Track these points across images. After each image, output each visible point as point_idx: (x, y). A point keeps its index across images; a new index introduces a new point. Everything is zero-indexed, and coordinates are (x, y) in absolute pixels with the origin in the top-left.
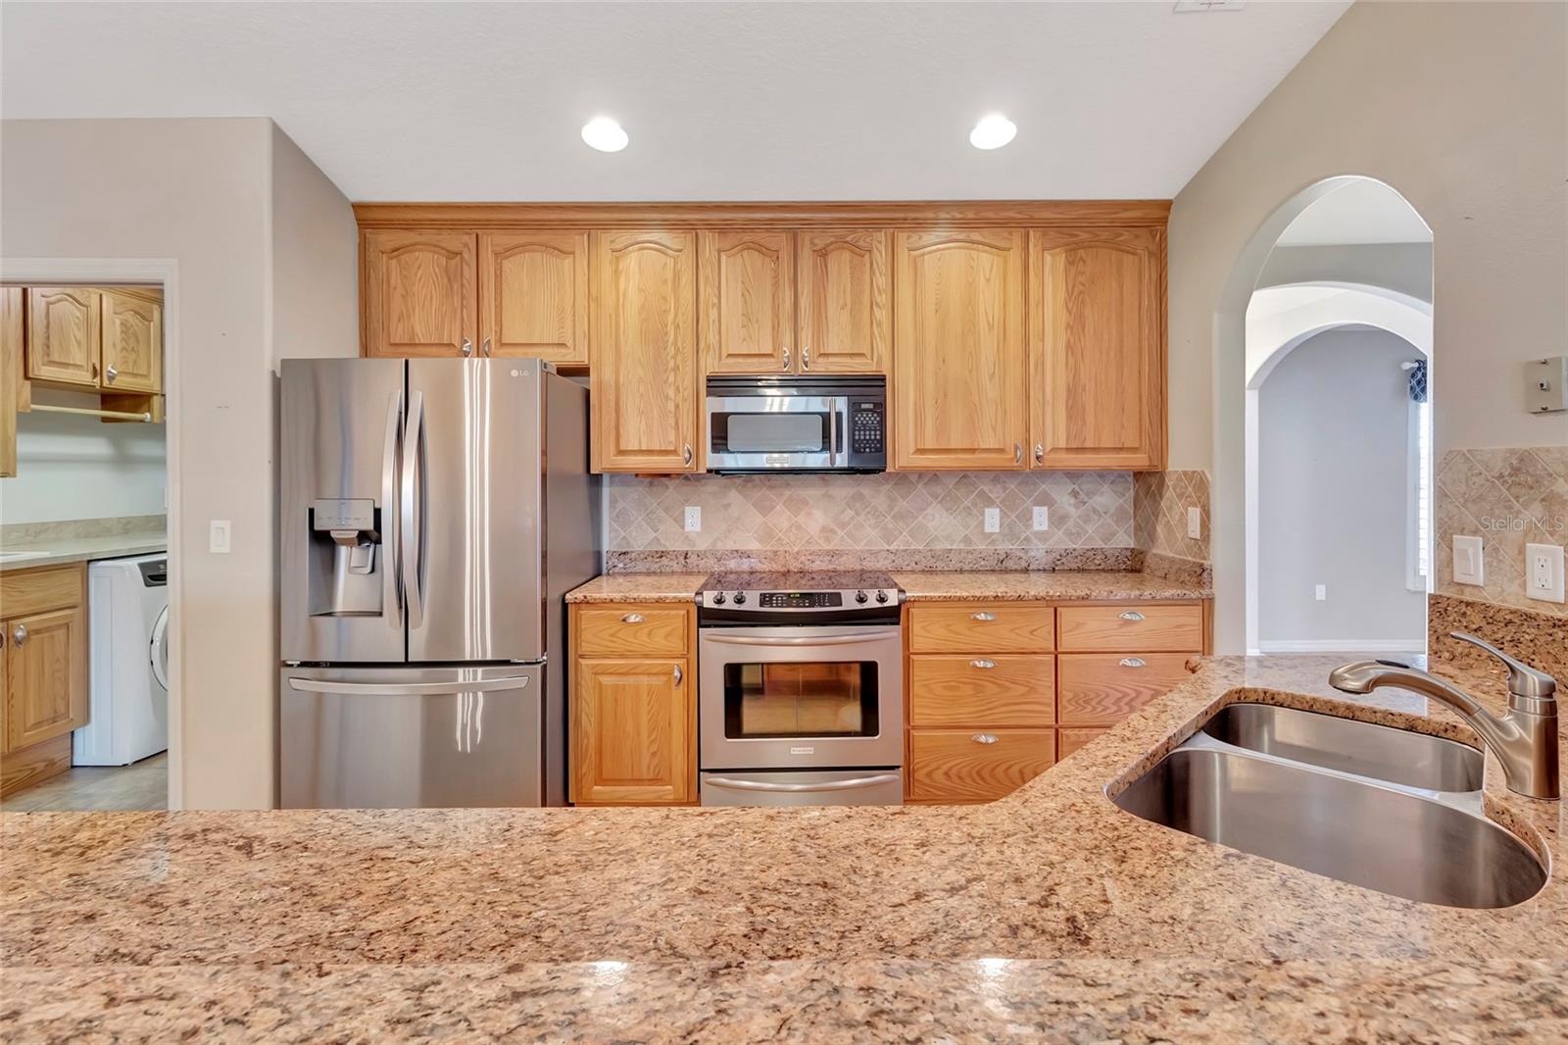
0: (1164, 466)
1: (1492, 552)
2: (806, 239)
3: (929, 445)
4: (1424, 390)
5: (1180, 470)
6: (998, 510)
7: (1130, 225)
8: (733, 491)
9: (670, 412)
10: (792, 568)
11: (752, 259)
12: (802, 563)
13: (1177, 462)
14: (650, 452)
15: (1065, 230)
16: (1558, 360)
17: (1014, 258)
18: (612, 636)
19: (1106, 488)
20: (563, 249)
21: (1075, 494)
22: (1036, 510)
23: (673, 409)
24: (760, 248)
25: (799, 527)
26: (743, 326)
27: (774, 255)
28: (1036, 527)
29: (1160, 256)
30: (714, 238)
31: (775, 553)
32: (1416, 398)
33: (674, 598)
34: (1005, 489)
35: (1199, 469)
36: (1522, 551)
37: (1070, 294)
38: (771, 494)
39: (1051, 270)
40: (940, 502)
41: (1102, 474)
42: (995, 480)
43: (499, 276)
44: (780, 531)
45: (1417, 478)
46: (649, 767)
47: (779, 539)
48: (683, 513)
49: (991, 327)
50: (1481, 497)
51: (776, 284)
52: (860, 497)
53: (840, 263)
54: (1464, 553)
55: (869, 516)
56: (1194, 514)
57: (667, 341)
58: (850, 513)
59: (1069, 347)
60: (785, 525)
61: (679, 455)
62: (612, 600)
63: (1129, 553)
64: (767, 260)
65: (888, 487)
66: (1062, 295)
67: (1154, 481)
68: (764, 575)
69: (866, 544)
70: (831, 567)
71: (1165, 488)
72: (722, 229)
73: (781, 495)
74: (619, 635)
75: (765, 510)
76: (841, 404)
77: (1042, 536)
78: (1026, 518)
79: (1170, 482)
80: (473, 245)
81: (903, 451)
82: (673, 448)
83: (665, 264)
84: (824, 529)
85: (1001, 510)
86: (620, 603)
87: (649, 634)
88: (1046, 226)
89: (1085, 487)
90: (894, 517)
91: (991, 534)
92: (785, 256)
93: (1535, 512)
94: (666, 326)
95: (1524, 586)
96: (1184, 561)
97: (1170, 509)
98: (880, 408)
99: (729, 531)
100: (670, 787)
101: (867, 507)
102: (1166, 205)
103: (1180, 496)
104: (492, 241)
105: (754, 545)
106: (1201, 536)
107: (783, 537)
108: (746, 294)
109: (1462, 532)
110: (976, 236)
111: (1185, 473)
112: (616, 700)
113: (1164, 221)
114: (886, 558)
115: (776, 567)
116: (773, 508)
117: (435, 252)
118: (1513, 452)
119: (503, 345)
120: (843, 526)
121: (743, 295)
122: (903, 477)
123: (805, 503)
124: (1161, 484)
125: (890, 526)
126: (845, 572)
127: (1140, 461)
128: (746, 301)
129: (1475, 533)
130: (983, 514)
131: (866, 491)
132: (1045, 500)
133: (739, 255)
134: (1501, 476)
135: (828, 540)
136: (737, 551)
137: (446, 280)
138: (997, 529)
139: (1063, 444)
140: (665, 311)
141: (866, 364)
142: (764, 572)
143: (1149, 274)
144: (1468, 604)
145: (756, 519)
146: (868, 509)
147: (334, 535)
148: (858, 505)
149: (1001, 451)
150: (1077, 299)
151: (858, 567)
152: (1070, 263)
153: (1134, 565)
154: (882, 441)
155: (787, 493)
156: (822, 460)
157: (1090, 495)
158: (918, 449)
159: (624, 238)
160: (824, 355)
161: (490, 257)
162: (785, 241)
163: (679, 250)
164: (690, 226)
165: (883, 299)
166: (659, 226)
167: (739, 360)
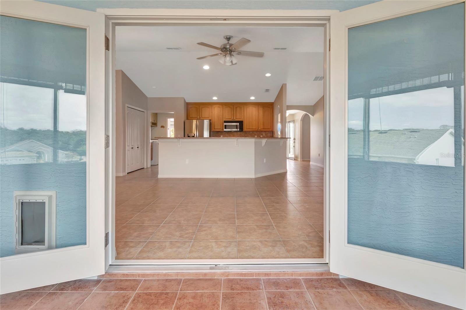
2: (235, 106)
7: (269, 105)
14: (218, 129)
15: (263, 105)
20: (208, 107)
21: (264, 134)
23: (220, 124)
24: (229, 107)
26: (228, 116)
29: (273, 108)
30: (225, 106)
37: (263, 112)
39: (261, 110)
41: (268, 131)
42: (255, 132)
48: (221, 136)
49: (254, 115)
51: (231, 111)
57: (220, 117)
59: (263, 118)
65: (244, 133)
76: (238, 124)
80: (199, 107)
81: (245, 129)
82: (220, 129)
83: (219, 109)
88: (261, 105)
92: (232, 108)
98: (242, 124)
108: (228, 112)
110: (253, 106)
113: (273, 104)
117: (195, 108)
119: (202, 117)
122: (245, 131)
127: (270, 130)
133: (227, 108)
137: (196, 111)
139: (262, 128)
140: (219, 114)
141: (241, 120)
149: (255, 129)
152: (263, 109)
154: (243, 128)
155: (233, 134)
156: (236, 130)
157: (267, 134)
158: (247, 129)
159: (215, 106)
160: (236, 119)
161: (201, 108)
162: (232, 106)
163: (221, 107)
164: (222, 105)
165: (243, 113)
166: (219, 105)
167: (227, 119)
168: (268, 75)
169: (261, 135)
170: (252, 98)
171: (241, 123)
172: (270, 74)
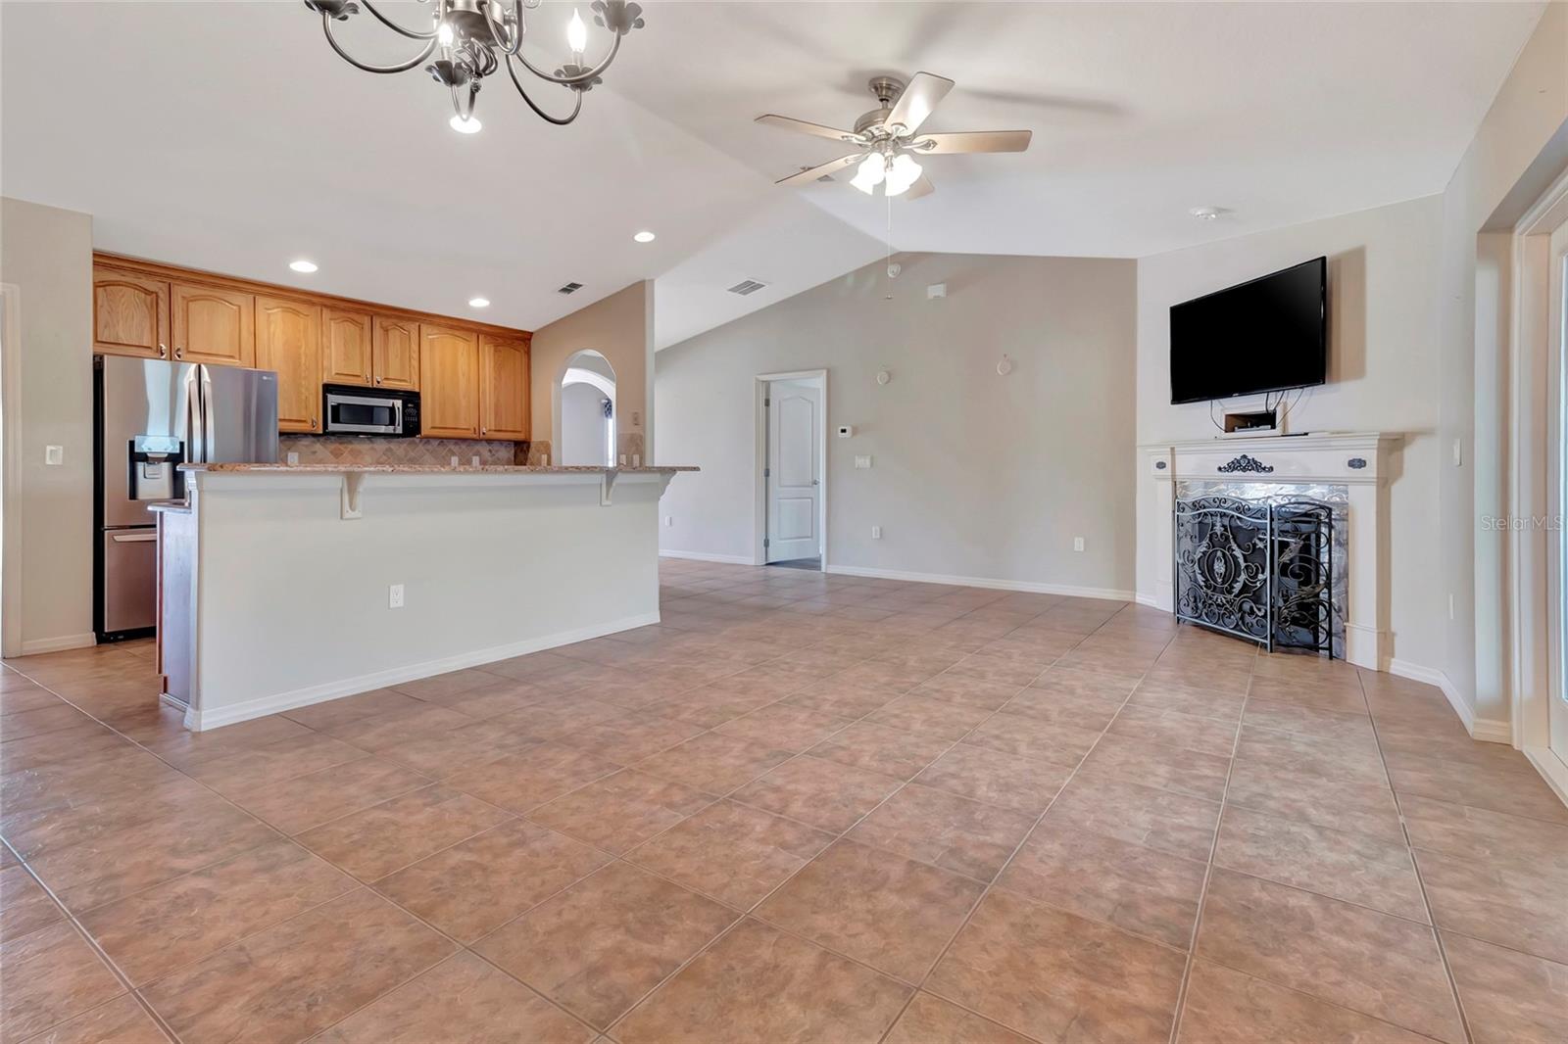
0: (530, 438)
1: (627, 458)
2: (377, 321)
3: (436, 425)
4: (610, 413)
5: (537, 440)
6: (457, 458)
7: (518, 339)
9: (303, 400)
11: (351, 328)
13: (536, 438)
14: (291, 421)
15: (493, 337)
17: (473, 344)
19: (503, 448)
20: (231, 302)
21: (490, 451)
22: (474, 457)
24: (353, 321)
26: (345, 360)
27: (361, 326)
29: (528, 353)
30: (328, 312)
32: (607, 416)
34: (459, 447)
35: (545, 441)
36: (632, 457)
37: (495, 363)
38: (341, 447)
39: (487, 351)
41: (501, 441)
42: (456, 444)
43: (187, 311)
45: (607, 455)
48: (287, 456)
49: (463, 375)
50: (625, 445)
51: (362, 340)
53: (395, 335)
54: (623, 460)
55: (395, 460)
56: (544, 458)
59: (496, 388)
61: (307, 423)
64: (357, 328)
66: (492, 364)
67: (525, 445)
71: (531, 448)
72: (332, 308)
76: (398, 403)
78: (470, 462)
79: (532, 445)
80: (167, 290)
81: (426, 428)
82: (304, 419)
83: (299, 322)
85: (459, 458)
88: (487, 334)
89: (495, 448)
90: (408, 460)
92: (367, 326)
93: (634, 448)
95: (633, 465)
97: (533, 456)
98: (418, 406)
102: (531, 334)
103: (538, 451)
104: (181, 291)
108: (347, 344)
110: (457, 333)
111: (539, 442)
113: (530, 340)
117: (136, 289)
119: (189, 352)
121: (344, 344)
122: (428, 439)
124: (529, 447)
127: (520, 437)
128: (346, 347)
129: (624, 454)
130: (451, 460)
132: (477, 454)
133: (342, 322)
137: (145, 308)
139: (493, 428)
140: (299, 347)
141: (408, 386)
143: (525, 360)
145: (331, 460)
147: (149, 455)
149: (468, 429)
150: (499, 367)
152: (495, 351)
154: (418, 422)
155: (350, 447)
156: (390, 429)
157: (497, 451)
158: (433, 428)
159: (272, 302)
160: (386, 379)
161: (180, 299)
162: (366, 320)
163: (307, 316)
164: (313, 304)
165: (416, 356)
166: (295, 300)
167: (342, 377)
168: (644, 237)
169: (474, 455)
170: (479, 303)
171: (412, 399)
172: (651, 232)
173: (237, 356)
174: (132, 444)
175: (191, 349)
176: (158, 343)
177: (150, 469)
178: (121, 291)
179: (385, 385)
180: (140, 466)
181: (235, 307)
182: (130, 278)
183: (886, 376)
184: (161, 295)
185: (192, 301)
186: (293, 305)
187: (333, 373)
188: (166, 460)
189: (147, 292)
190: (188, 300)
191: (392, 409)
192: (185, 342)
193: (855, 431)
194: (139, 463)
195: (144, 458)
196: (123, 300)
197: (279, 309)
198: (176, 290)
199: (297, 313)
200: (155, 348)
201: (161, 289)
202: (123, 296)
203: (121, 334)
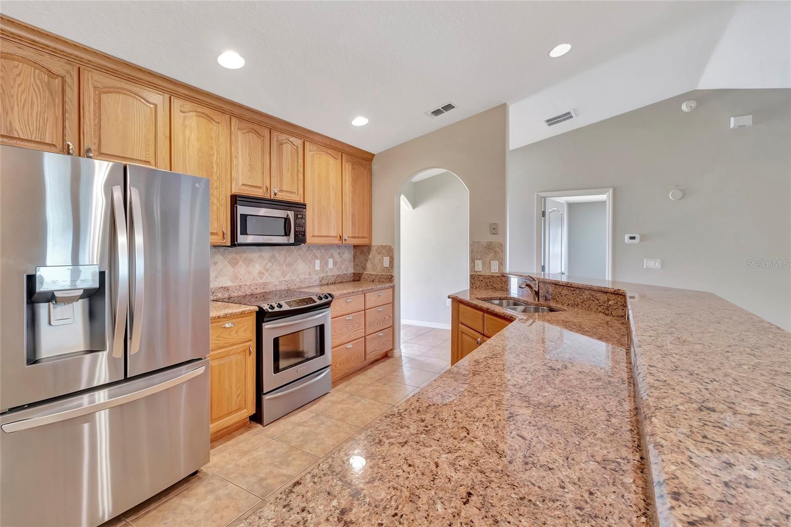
0: (371, 243)
1: (483, 264)
2: (275, 134)
3: (316, 234)
5: (379, 245)
6: (319, 261)
7: (365, 159)
8: (219, 255)
9: (215, 211)
10: (248, 293)
11: (253, 137)
12: (252, 290)
13: (377, 242)
15: (353, 157)
16: (497, 224)
17: (339, 161)
18: (217, 337)
19: (347, 251)
20: (148, 99)
21: (339, 254)
22: (330, 260)
23: (216, 210)
24: (256, 133)
25: (249, 272)
26: (249, 171)
27: (262, 138)
28: (330, 267)
29: (371, 172)
30: (236, 121)
31: (240, 286)
33: (249, 310)
34: (321, 252)
35: (389, 245)
36: (490, 263)
39: (348, 169)
40: (302, 258)
42: (318, 249)
43: (99, 105)
44: (241, 275)
46: (236, 403)
47: (241, 279)
49: (333, 189)
50: (481, 252)
52: (273, 257)
53: (287, 150)
54: (478, 264)
55: (277, 265)
56: (386, 260)
57: (213, 172)
58: (270, 264)
60: (244, 272)
61: (218, 236)
62: (219, 317)
63: (353, 275)
64: (260, 140)
65: (284, 252)
67: (365, 249)
68: (235, 299)
69: (276, 278)
70: (264, 291)
71: (371, 251)
72: (240, 118)
73: (241, 257)
74: (221, 336)
75: (234, 263)
76: (291, 214)
77: (331, 270)
78: (327, 263)
79: (374, 249)
82: (215, 232)
83: (212, 129)
84: (260, 273)
85: (320, 261)
86: (224, 317)
87: (237, 332)
88: (348, 154)
89: (342, 251)
90: (286, 265)
91: (317, 271)
92: (267, 139)
93: (492, 255)
94: (212, 163)
95: (490, 270)
96: (383, 275)
97: (374, 258)
98: (304, 218)
99: (216, 277)
100: (245, 410)
101: (276, 261)
102: (373, 155)
103: (379, 254)
104: (93, 79)
105: (228, 284)
106: (390, 265)
107: (242, 278)
108: (251, 155)
109: (477, 259)
110: (329, 151)
111: (382, 246)
112: (220, 372)
113: (371, 160)
114: (285, 284)
115: (241, 294)
116: (238, 263)
117: (36, 68)
118: (488, 242)
119: (101, 153)
120: (267, 270)
121: (249, 155)
123: (252, 260)
124: (369, 250)
125: (285, 269)
126: (269, 292)
127: (367, 242)
128: (250, 158)
129: (480, 260)
130: (315, 262)
131: (276, 254)
132: (332, 257)
133: (247, 134)
134: (485, 247)
135: (261, 278)
136: (222, 288)
137: (47, 94)
138: (319, 269)
139: (351, 236)
140: (212, 155)
141: (296, 197)
142: (235, 297)
143: (369, 177)
144: (480, 275)
145: (229, 270)
146: (277, 262)
147: (55, 293)
148: (273, 260)
149: (336, 237)
150: (355, 181)
151: (274, 289)
152: (352, 169)
153: (357, 278)
154: (304, 232)
155: (244, 256)
156: (285, 239)
157: (343, 254)
158: (313, 237)
159: (188, 106)
160: (281, 191)
161: (92, 89)
162: (266, 133)
163: (218, 123)
164: (223, 112)
165: (301, 169)
166: (208, 106)
167: (247, 188)
168: (560, 50)
169: (330, 258)
171: (300, 210)
173: (153, 162)
174: (31, 280)
175: (103, 151)
176: (64, 140)
177: (58, 311)
178: (17, 67)
179: (281, 196)
180: (43, 309)
181: (152, 106)
182: (28, 53)
183: (680, 194)
184: (68, 80)
185: (105, 93)
186: (207, 111)
187: (241, 184)
188: (82, 297)
189: (52, 74)
190: (100, 92)
191: (287, 220)
192: (97, 141)
193: (643, 238)
194: (42, 305)
195: (50, 298)
196: (19, 80)
197: (195, 113)
198: (85, 75)
199: (210, 118)
200: (59, 145)
201: (68, 72)
202: (19, 75)
203: (17, 125)
